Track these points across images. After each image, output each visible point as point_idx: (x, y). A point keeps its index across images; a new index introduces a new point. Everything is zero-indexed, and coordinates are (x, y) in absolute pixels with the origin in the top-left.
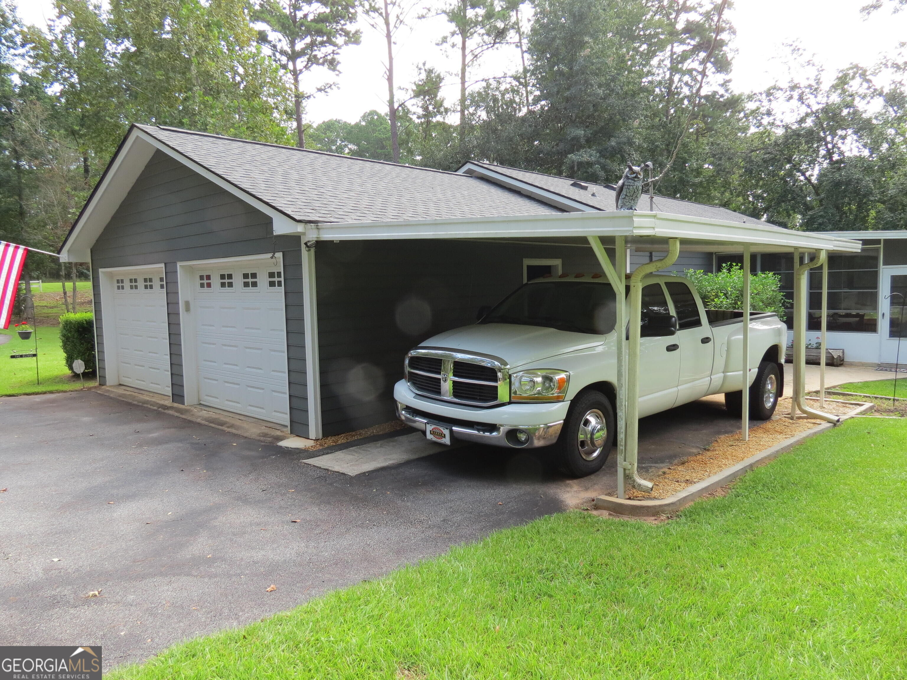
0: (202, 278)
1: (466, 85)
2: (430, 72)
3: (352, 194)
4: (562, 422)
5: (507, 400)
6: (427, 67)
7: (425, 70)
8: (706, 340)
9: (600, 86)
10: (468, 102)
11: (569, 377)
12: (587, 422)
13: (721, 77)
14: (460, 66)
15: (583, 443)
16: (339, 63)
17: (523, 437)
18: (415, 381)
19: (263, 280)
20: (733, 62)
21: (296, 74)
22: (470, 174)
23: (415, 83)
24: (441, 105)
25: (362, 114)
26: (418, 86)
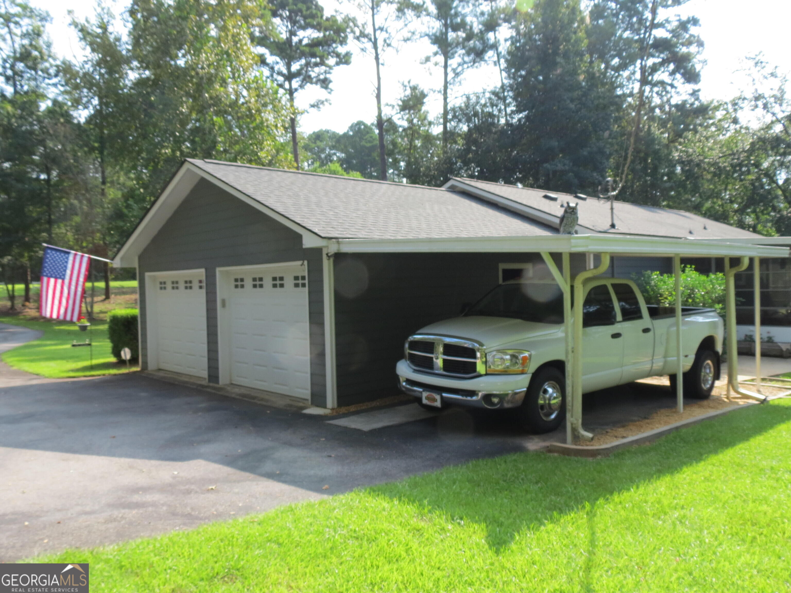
0: (236, 280)
1: (448, 100)
2: (414, 89)
3: (360, 213)
4: (525, 389)
5: (483, 372)
6: (412, 84)
7: (410, 87)
8: (646, 331)
9: (572, 101)
10: (450, 117)
11: (530, 356)
12: (545, 391)
13: (690, 87)
14: (443, 83)
15: (542, 407)
16: (330, 81)
17: (495, 400)
18: (414, 360)
19: (289, 282)
20: (701, 73)
21: (291, 92)
22: (453, 190)
23: (401, 99)
24: (425, 118)
25: (350, 125)
26: (403, 101)
